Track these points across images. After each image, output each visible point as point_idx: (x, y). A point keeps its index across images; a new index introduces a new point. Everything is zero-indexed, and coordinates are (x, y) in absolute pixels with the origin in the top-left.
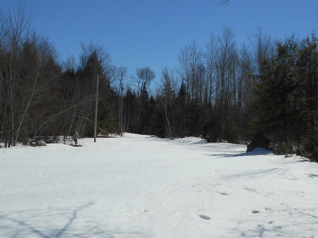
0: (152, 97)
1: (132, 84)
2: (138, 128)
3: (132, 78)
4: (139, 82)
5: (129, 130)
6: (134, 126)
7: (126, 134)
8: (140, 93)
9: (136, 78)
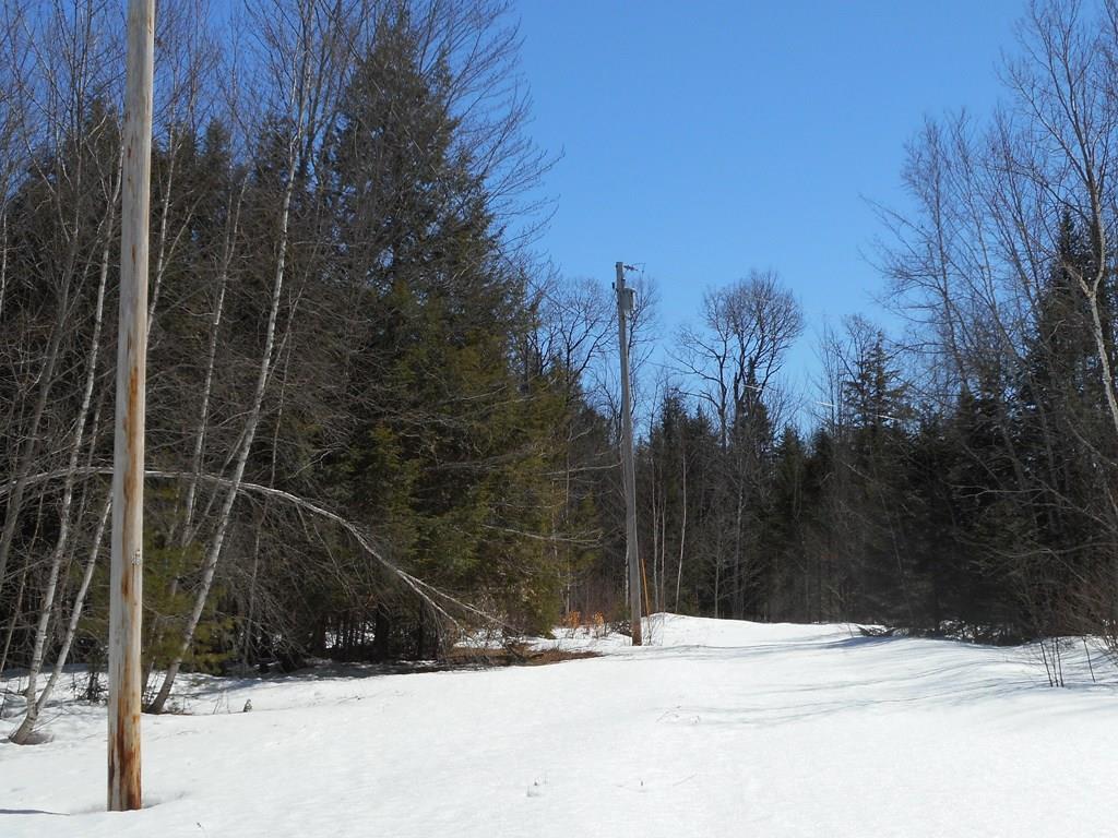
0: (790, 436)
1: (688, 369)
2: (740, 582)
3: (686, 339)
4: (722, 360)
5: (684, 598)
6: (714, 573)
7: (673, 628)
8: (731, 412)
9: (706, 340)
